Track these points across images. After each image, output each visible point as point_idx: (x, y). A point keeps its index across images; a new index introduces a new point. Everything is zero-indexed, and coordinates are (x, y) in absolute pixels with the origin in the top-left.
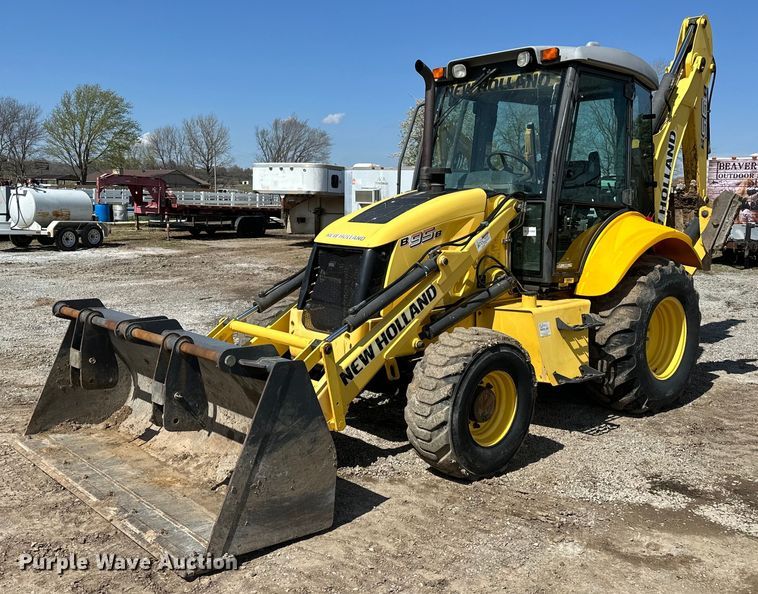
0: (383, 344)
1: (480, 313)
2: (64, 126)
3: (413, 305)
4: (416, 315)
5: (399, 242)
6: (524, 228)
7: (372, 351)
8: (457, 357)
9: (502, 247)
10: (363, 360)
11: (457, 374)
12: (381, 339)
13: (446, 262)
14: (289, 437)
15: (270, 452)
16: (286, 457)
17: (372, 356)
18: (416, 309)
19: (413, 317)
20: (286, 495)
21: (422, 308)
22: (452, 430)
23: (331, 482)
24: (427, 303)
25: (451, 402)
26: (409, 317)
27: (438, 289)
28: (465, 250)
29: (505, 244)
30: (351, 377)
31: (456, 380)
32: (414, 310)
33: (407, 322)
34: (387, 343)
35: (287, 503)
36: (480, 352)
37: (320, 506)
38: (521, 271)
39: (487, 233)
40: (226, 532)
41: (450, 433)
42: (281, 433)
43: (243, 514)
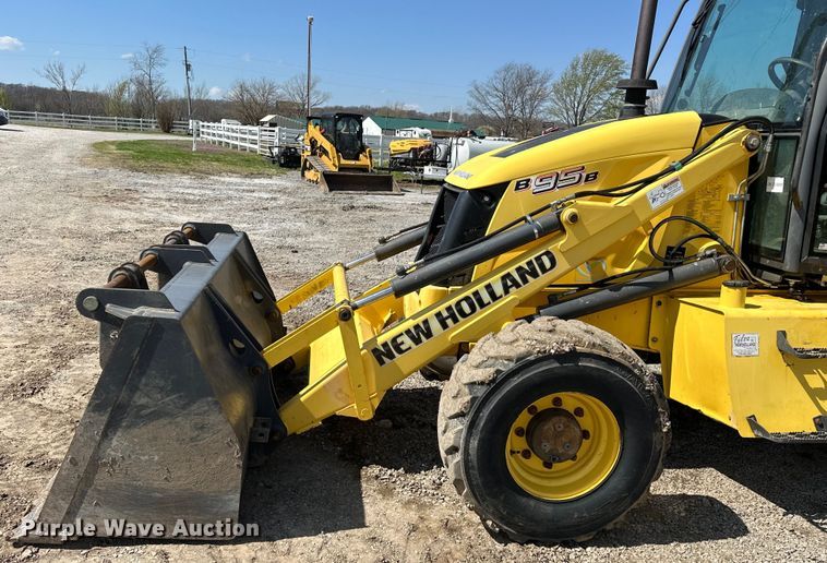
0: (449, 321)
1: (659, 303)
2: (567, 88)
3: (509, 275)
4: (513, 290)
5: (513, 185)
6: (769, 179)
7: (428, 329)
8: (496, 358)
9: (729, 208)
10: (412, 338)
11: (482, 383)
12: (445, 314)
13: (574, 218)
14: (157, 415)
15: (129, 427)
16: (155, 438)
17: (429, 334)
18: (514, 281)
19: (507, 292)
20: (156, 484)
21: (525, 281)
22: (466, 461)
23: (232, 484)
24: (535, 275)
25: (466, 420)
26: (499, 290)
27: (559, 258)
28: (624, 204)
29: (734, 202)
30: (391, 356)
31: (481, 392)
32: (509, 283)
33: (494, 297)
34: (455, 320)
35: (158, 495)
36: (532, 358)
37: (215, 510)
38: (758, 247)
39: (677, 180)
40: (65, 506)
41: (462, 464)
42: (143, 407)
43: (90, 492)
